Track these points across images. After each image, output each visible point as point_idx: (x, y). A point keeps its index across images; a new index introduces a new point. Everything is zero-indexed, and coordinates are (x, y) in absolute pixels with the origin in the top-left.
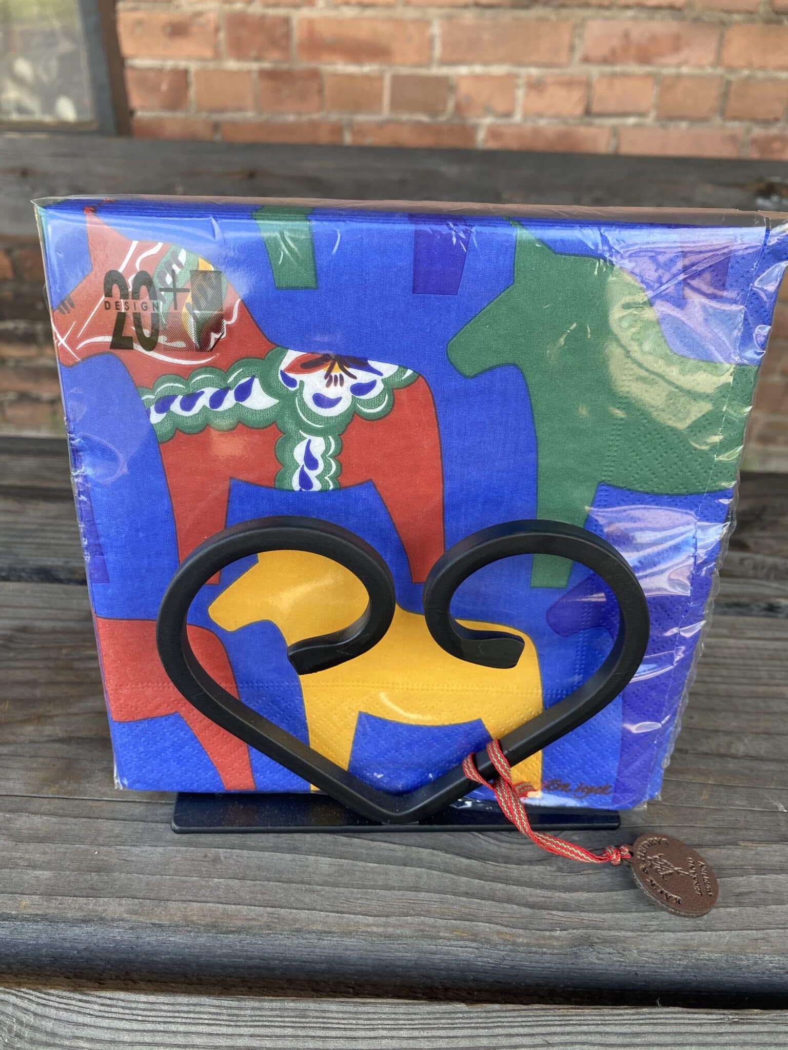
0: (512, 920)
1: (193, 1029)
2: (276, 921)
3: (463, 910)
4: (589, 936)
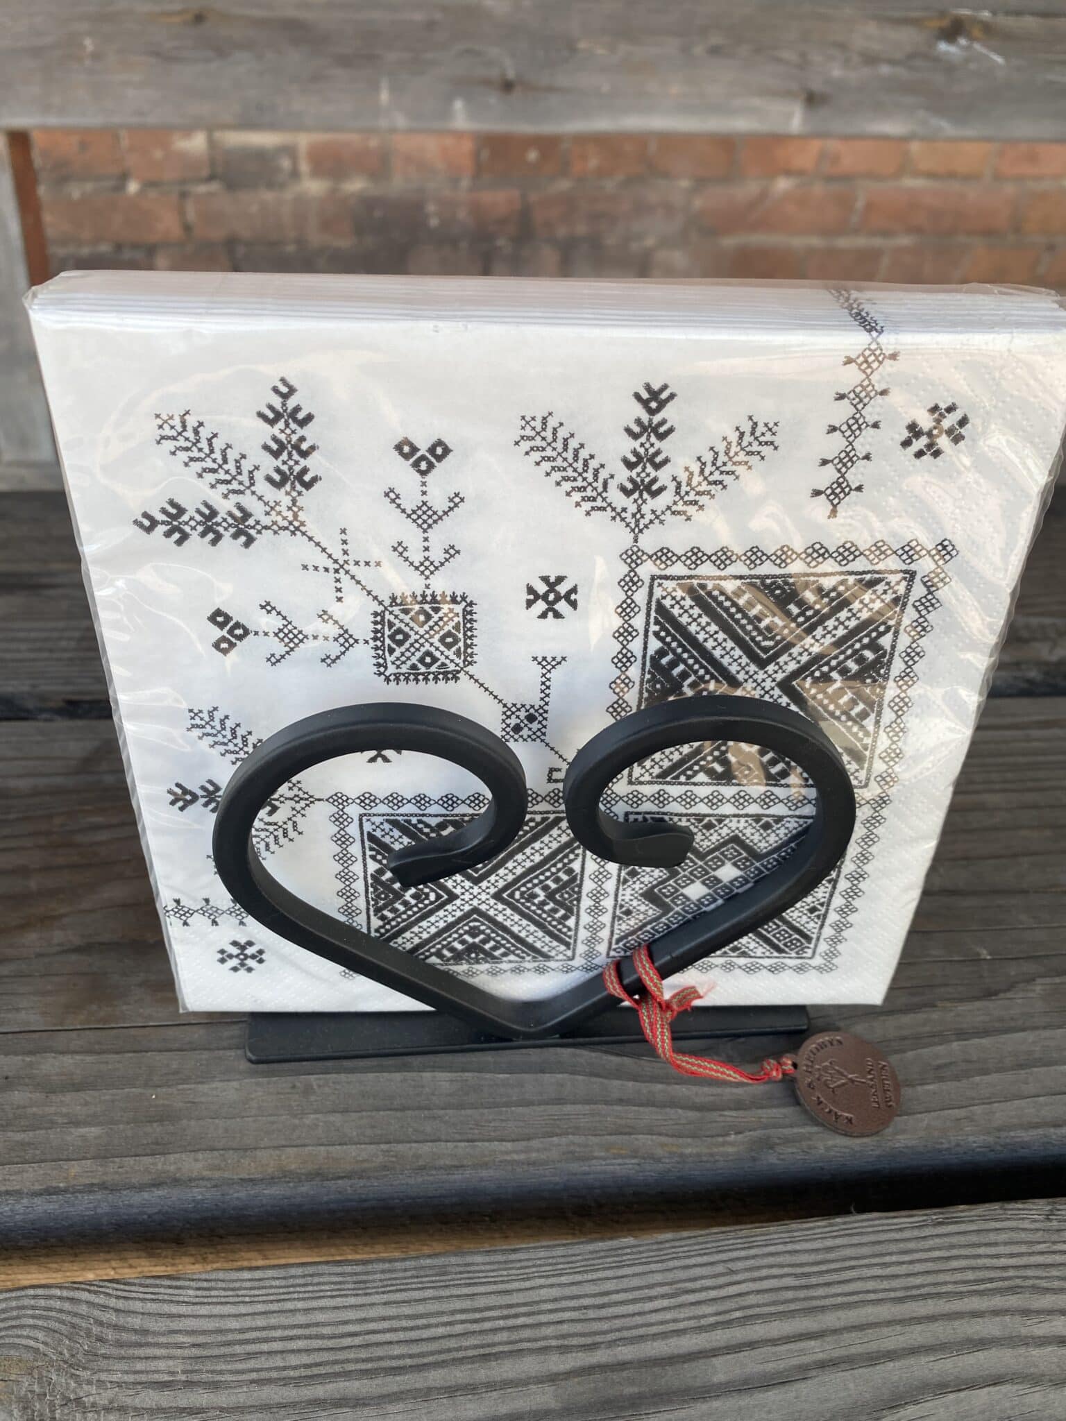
0: (677, 1127)
1: (314, 1304)
2: (394, 1159)
3: (619, 1121)
4: (769, 1137)
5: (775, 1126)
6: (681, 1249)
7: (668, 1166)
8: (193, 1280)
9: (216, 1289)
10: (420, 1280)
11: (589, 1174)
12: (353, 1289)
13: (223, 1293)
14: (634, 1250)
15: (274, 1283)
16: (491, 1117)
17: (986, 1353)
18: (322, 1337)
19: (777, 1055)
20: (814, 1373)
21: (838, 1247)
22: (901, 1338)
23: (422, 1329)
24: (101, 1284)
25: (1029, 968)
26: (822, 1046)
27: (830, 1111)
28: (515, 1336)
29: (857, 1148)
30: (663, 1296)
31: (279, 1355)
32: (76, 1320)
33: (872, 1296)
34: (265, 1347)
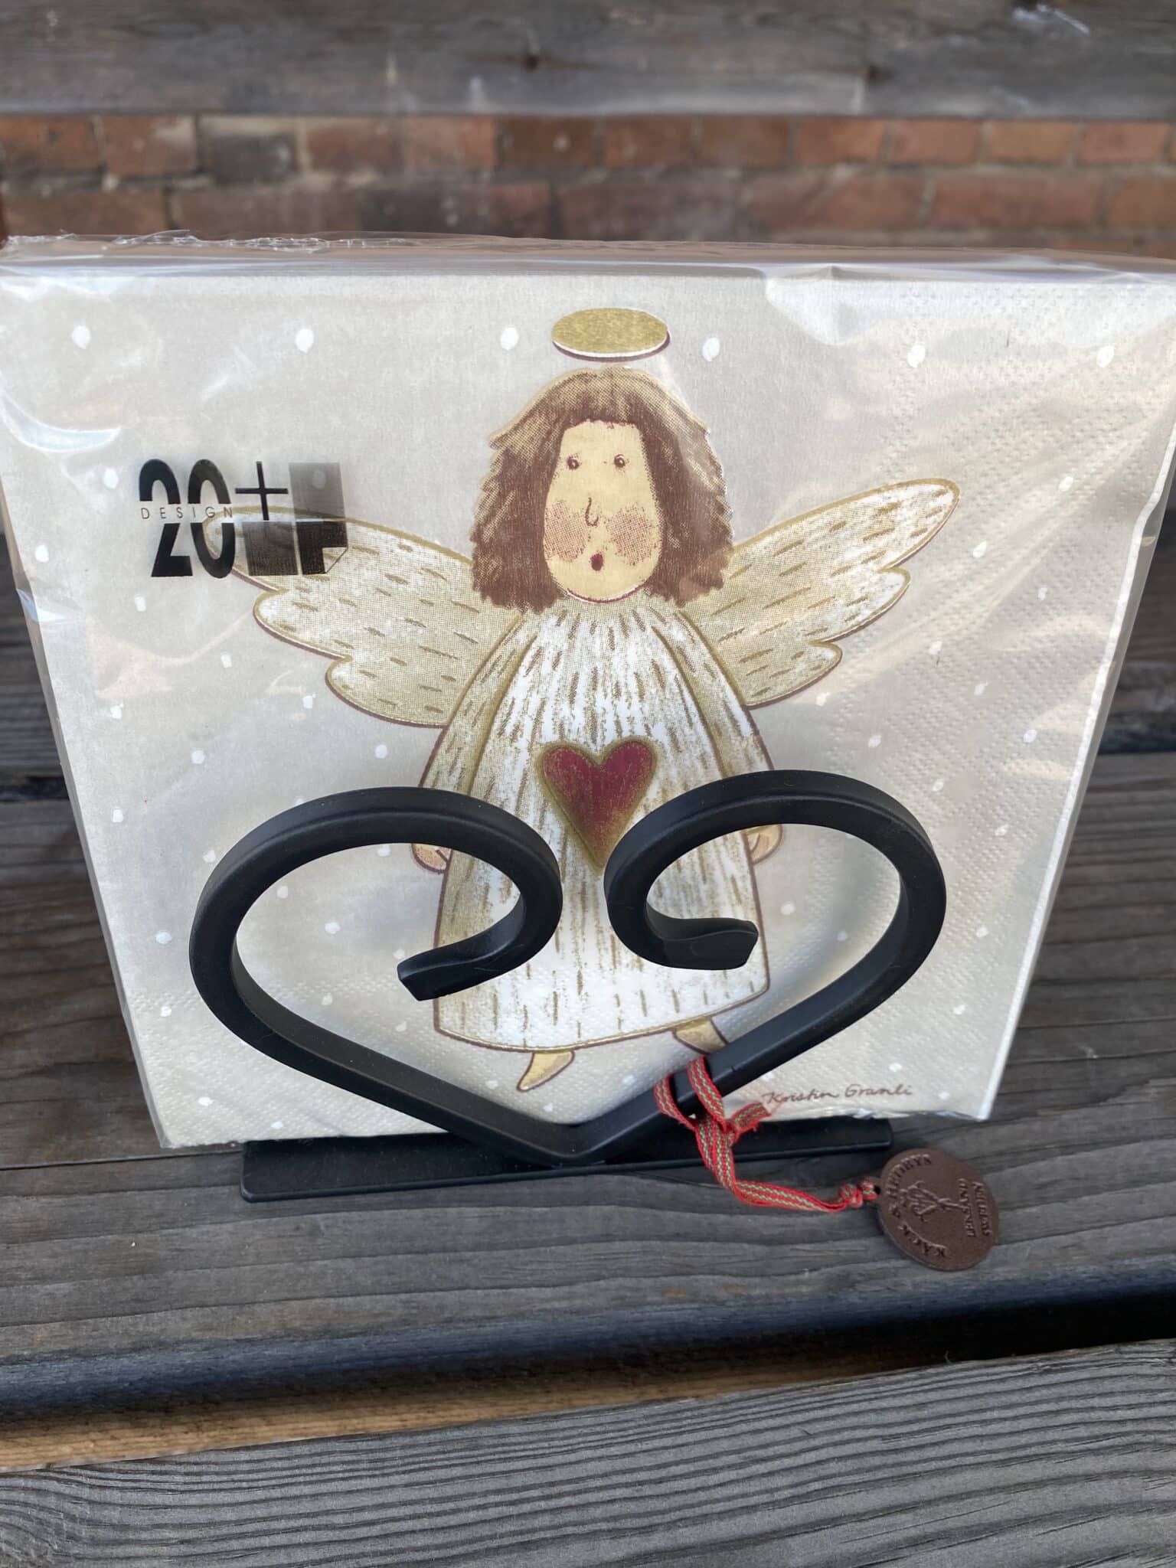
0: (742, 1265)
2: (415, 1311)
3: (676, 1260)
4: (849, 1274)
5: (856, 1261)
6: (750, 1411)
7: (733, 1310)
8: (181, 1464)
9: (207, 1473)
10: (447, 1455)
11: (642, 1321)
12: (369, 1469)
13: (215, 1478)
14: (696, 1413)
15: (275, 1465)
16: (527, 1258)
17: (1102, 1522)
18: (333, 1527)
19: (857, 1178)
20: (906, 1552)
21: (931, 1403)
22: (1006, 1508)
23: (449, 1514)
24: (73, 1471)
25: (1141, 1068)
26: (908, 1167)
27: (919, 1242)
28: (559, 1519)
29: (951, 1284)
30: (730, 1467)
31: (283, 1551)
32: (43, 1515)
33: (971, 1460)
34: (266, 1541)
